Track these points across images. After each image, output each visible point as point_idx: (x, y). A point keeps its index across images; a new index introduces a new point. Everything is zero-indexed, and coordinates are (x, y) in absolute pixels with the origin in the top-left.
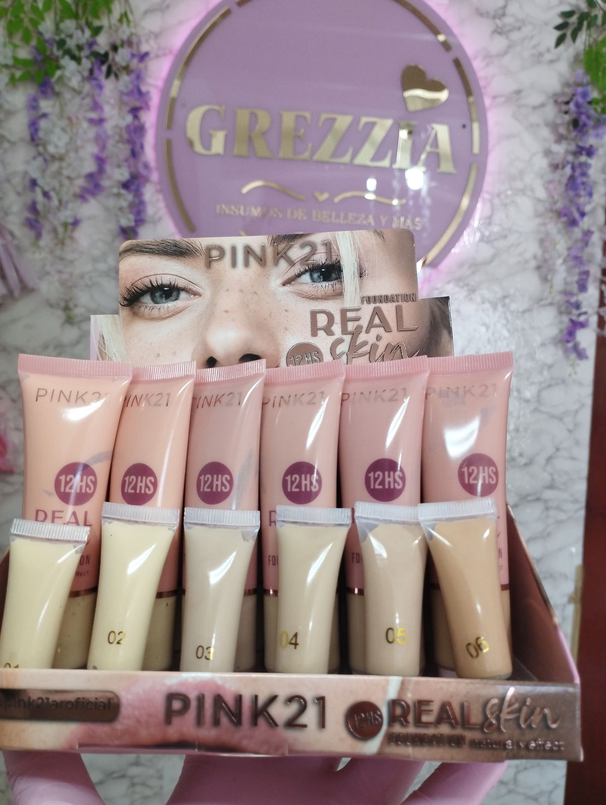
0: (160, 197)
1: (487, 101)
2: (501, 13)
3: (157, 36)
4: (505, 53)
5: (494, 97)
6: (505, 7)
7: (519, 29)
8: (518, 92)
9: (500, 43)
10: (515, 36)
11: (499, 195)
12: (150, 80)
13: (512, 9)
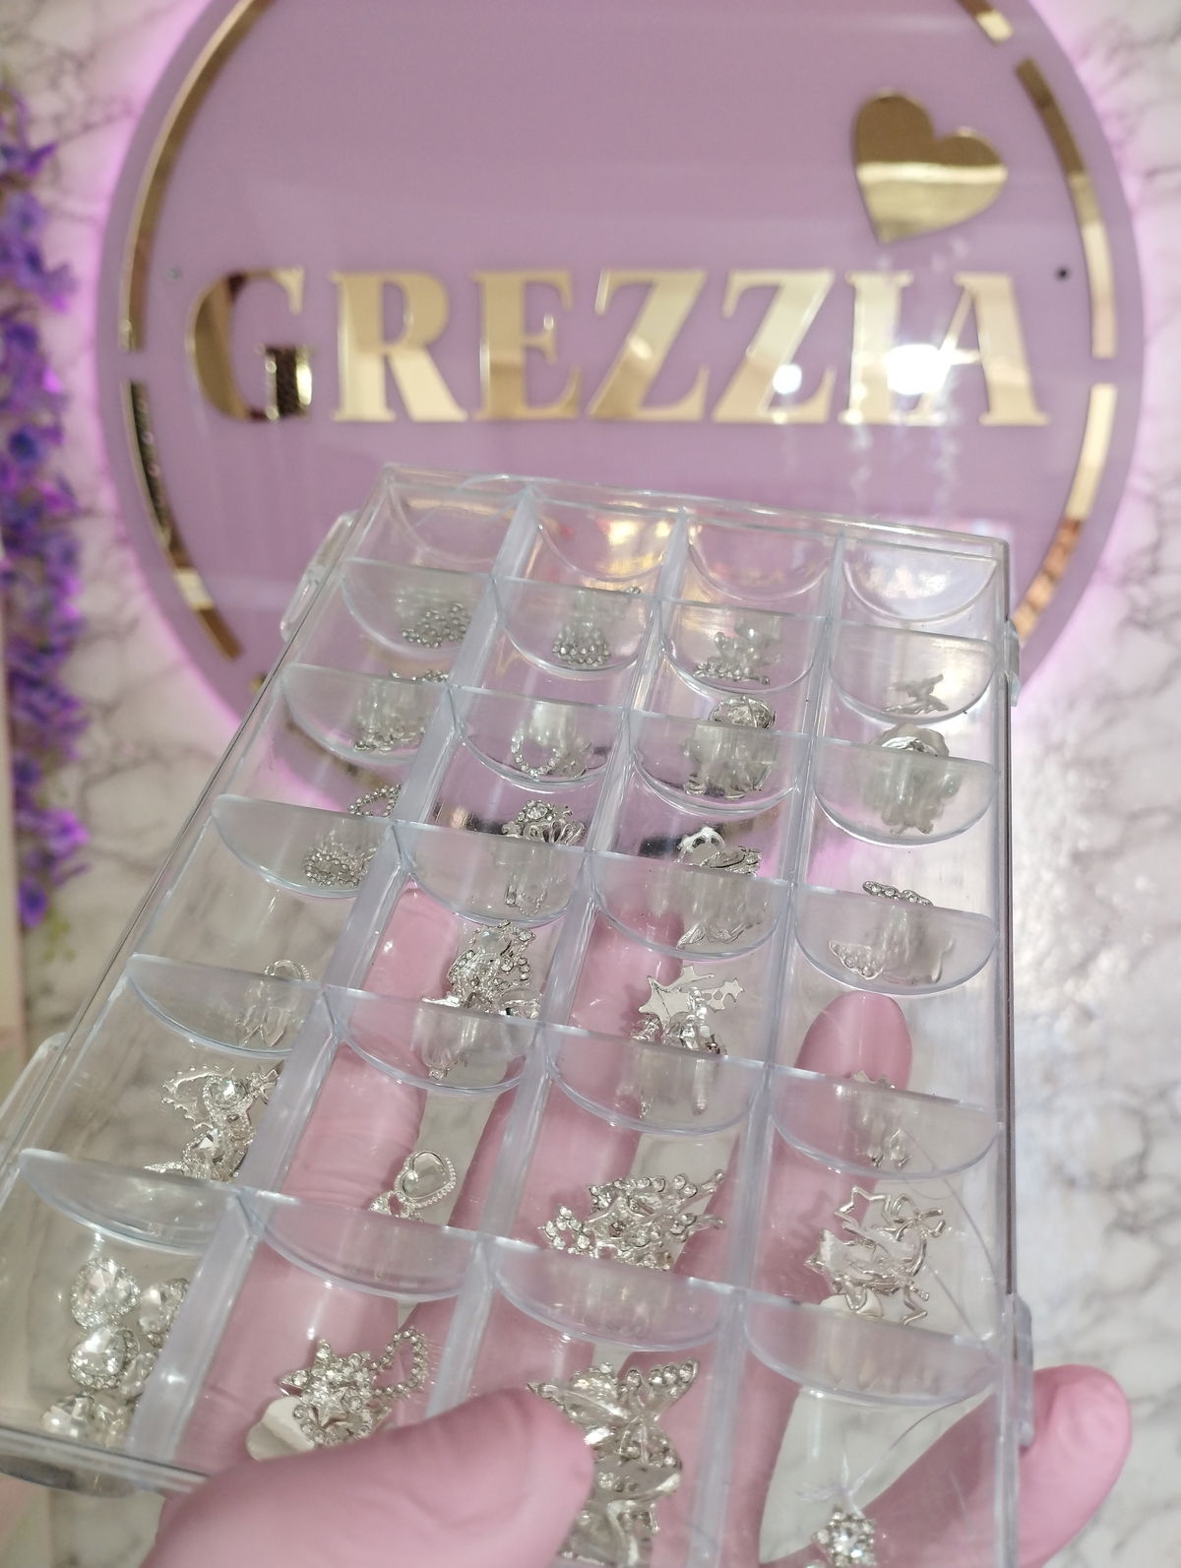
0: (128, 556)
1: (1132, 187)
3: (82, 63)
5: (1151, 174)
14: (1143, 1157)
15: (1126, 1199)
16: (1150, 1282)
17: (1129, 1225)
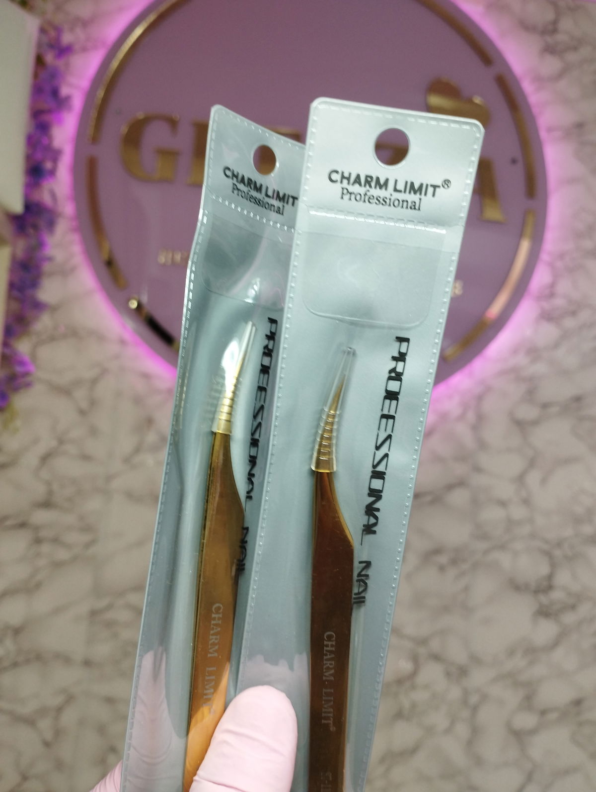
0: (75, 238)
1: (543, 134)
2: (552, 29)
3: (85, 23)
4: (559, 76)
5: (550, 130)
6: (555, 22)
7: (575, 49)
8: (580, 126)
9: (552, 65)
10: (572, 57)
11: (562, 256)
12: (72, 80)
13: (566, 24)
14: (550, 577)
15: (543, 599)
16: (555, 644)
17: (544, 612)
